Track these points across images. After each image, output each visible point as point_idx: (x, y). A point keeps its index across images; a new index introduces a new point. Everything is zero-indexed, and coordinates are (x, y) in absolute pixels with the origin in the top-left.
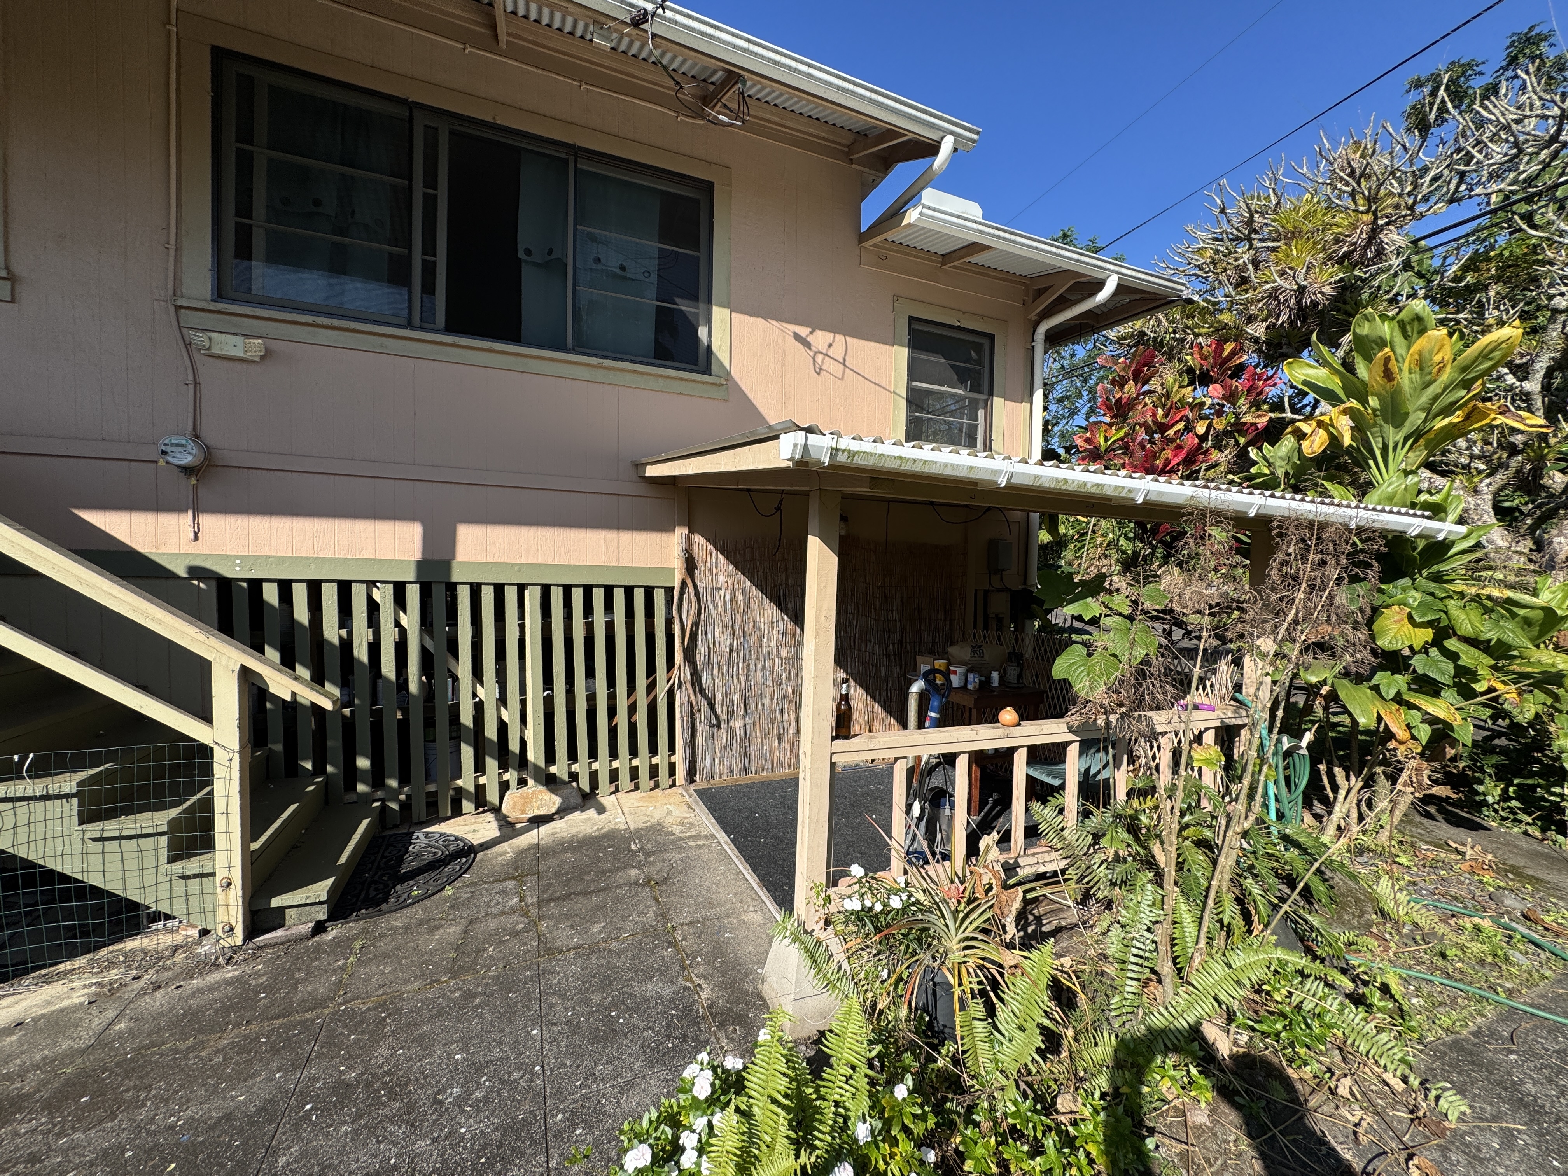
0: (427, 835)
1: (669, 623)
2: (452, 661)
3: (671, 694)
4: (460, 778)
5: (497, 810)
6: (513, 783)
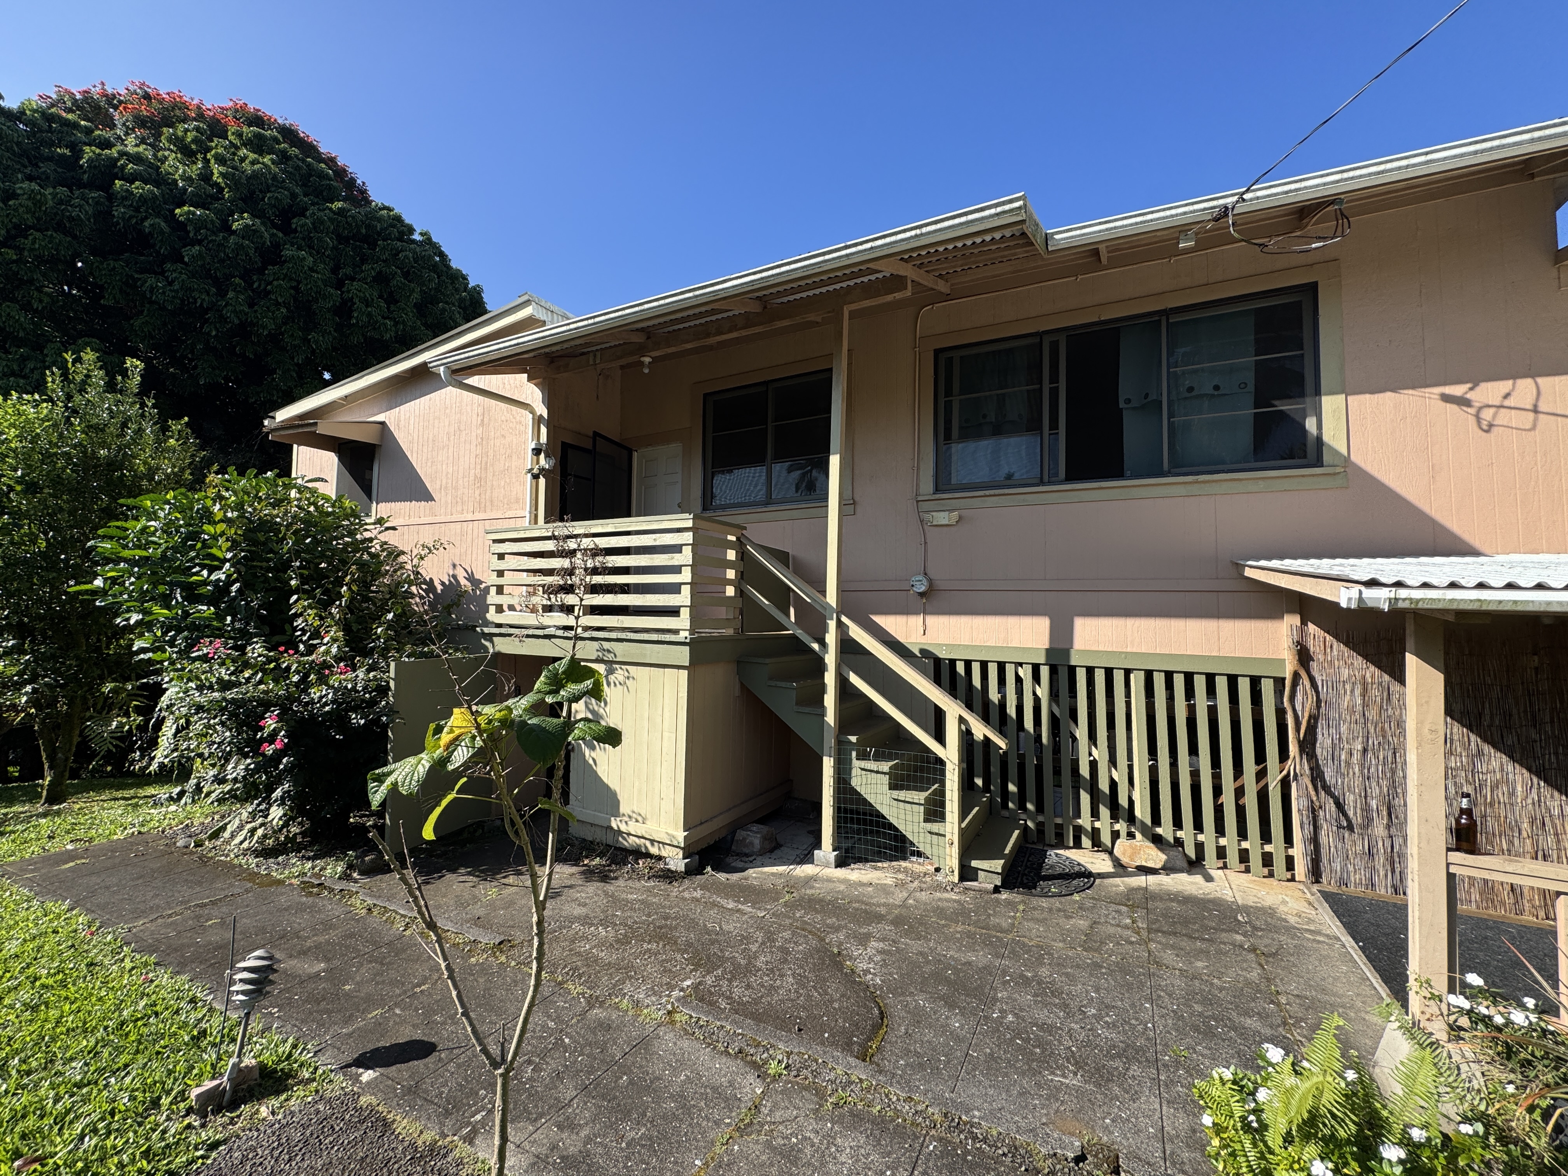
0: (1057, 855)
1: (1280, 713)
2: (1072, 725)
3: (1285, 784)
4: (1080, 817)
5: (1111, 853)
6: (1123, 833)
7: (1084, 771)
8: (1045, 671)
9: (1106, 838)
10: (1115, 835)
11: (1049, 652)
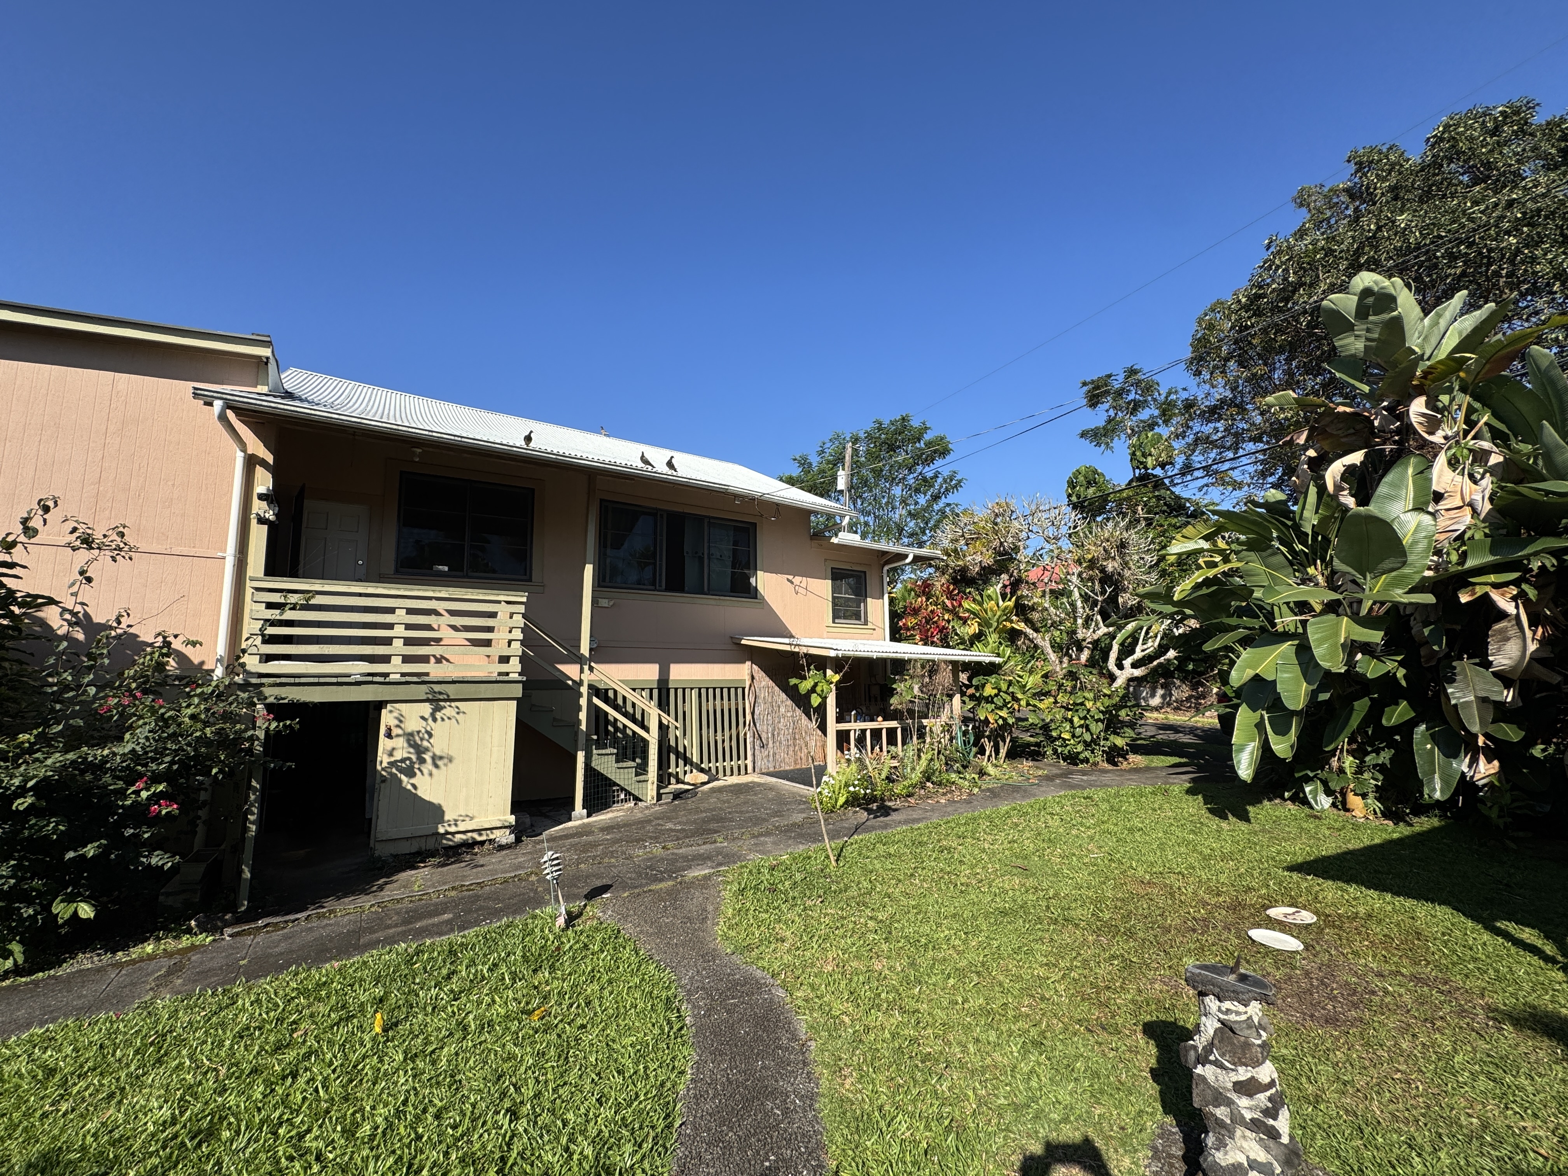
1: (744, 703)
3: (745, 735)
6: (689, 770)
7: (673, 743)
8: (655, 693)
9: (681, 776)
10: (685, 773)
11: (659, 681)
